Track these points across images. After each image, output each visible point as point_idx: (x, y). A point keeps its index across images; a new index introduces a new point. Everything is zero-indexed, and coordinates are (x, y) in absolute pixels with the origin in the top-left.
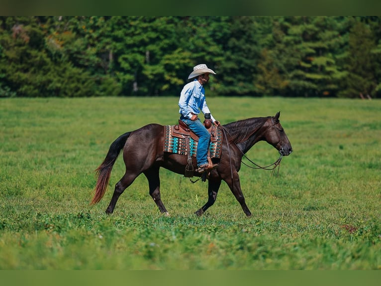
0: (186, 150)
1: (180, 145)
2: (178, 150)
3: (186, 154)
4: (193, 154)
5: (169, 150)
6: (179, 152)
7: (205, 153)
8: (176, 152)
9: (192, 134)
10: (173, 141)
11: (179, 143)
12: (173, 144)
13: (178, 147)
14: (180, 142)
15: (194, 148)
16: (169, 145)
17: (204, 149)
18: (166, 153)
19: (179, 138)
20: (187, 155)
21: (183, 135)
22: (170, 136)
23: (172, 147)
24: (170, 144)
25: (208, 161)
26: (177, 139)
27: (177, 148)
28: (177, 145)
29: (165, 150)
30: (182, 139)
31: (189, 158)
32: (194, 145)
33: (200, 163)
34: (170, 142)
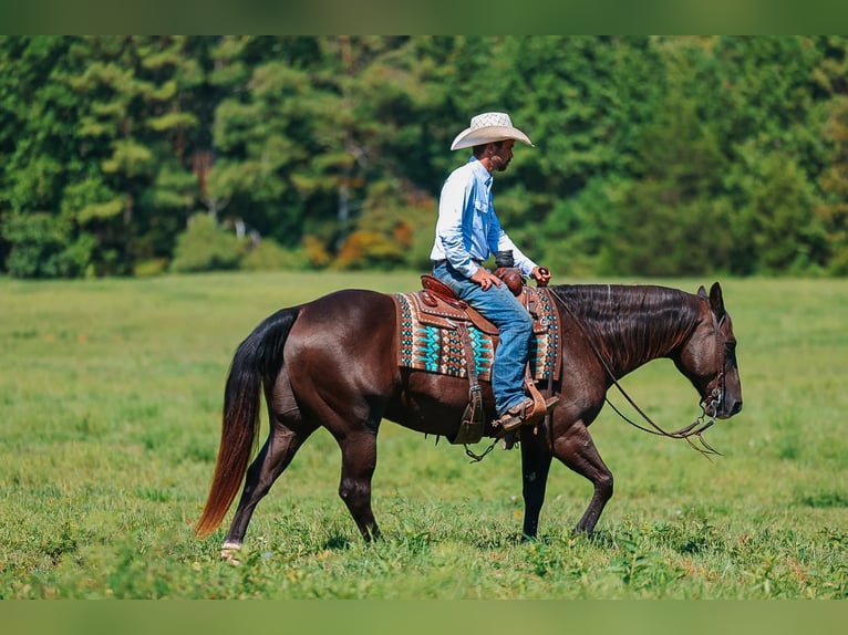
0: (464, 361)
1: (446, 349)
2: (440, 362)
3: (462, 375)
4: (482, 373)
5: (415, 361)
6: (444, 369)
7: (516, 371)
8: (434, 369)
9: (475, 317)
10: (425, 335)
11: (441, 343)
12: (425, 345)
13: (441, 353)
14: (446, 339)
15: (483, 355)
16: (415, 348)
17: (514, 360)
18: (406, 370)
19: (440, 328)
20: (466, 378)
21: (451, 318)
22: (414, 321)
23: (424, 354)
24: (418, 345)
25: (528, 394)
26: (435, 330)
27: (436, 356)
28: (436, 347)
29: (401, 362)
30: (448, 329)
31: (474, 385)
32: (483, 346)
33: (505, 399)
34: (415, 339)
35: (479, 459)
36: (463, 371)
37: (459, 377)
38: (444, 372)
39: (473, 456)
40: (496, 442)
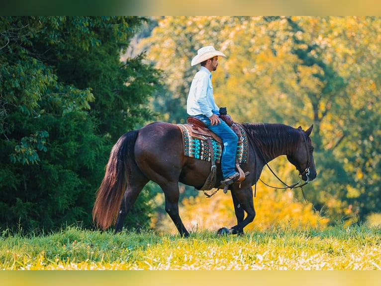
0: (210, 154)
1: (203, 149)
2: (200, 154)
3: (209, 160)
4: (217, 160)
5: (190, 154)
6: (202, 157)
8: (198, 158)
9: (214, 136)
10: (194, 143)
11: (201, 146)
12: (194, 147)
13: (201, 150)
14: (203, 145)
15: (218, 152)
16: (190, 148)
18: (187, 157)
19: (200, 140)
21: (204, 136)
22: (189, 137)
23: (194, 151)
24: (191, 146)
26: (198, 141)
27: (199, 152)
28: (199, 148)
30: (203, 140)
31: (213, 166)
32: (218, 148)
33: (228, 172)
34: (190, 144)
35: (209, 196)
36: (209, 159)
37: (208, 161)
38: (202, 159)
39: (207, 195)
40: (218, 190)
